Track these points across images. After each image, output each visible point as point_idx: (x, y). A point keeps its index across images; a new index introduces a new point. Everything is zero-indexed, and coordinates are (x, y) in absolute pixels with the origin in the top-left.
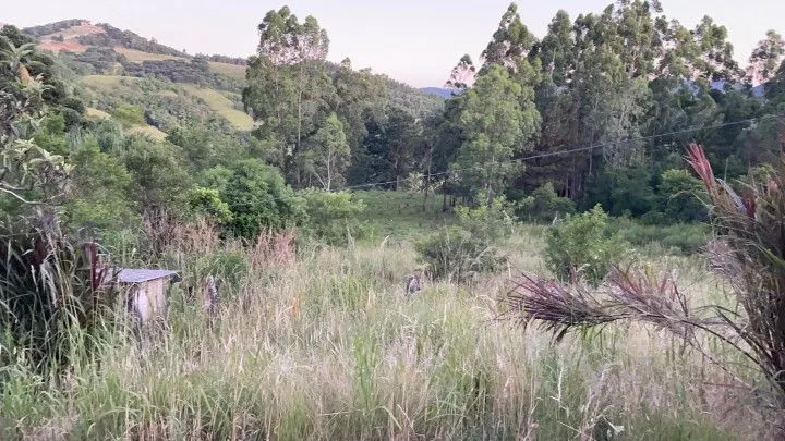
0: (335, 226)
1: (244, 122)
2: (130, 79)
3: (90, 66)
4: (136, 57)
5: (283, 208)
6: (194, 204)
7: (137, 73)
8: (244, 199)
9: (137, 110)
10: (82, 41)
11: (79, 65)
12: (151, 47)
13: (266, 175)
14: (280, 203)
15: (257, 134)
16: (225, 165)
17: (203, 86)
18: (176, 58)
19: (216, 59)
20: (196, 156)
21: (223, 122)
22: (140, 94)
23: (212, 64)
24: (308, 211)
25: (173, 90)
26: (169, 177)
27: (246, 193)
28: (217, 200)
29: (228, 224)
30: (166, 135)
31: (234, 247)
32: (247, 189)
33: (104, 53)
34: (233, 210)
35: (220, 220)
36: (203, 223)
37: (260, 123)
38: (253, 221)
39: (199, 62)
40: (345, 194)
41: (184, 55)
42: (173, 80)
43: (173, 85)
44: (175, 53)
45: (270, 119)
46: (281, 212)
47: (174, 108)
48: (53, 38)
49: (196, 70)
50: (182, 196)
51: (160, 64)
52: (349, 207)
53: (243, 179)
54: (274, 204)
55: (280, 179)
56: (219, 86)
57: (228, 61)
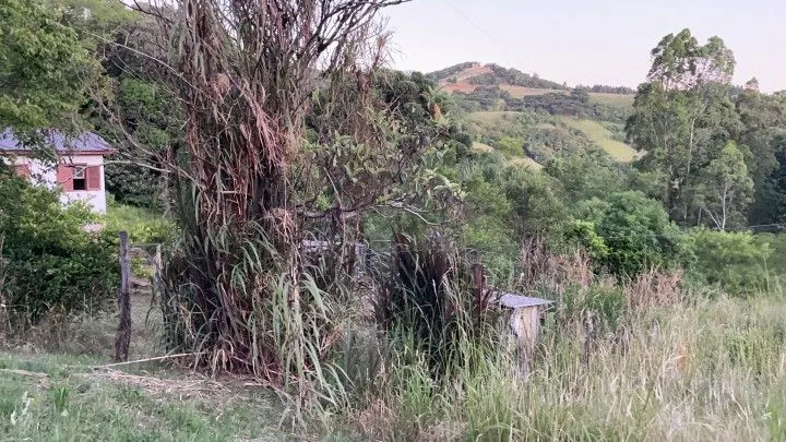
0: (732, 272)
1: (624, 153)
2: (511, 114)
3: (477, 103)
4: (518, 93)
5: (667, 246)
6: (568, 236)
7: (517, 108)
8: (622, 234)
9: (517, 142)
10: (472, 81)
11: (468, 103)
12: (534, 82)
13: (648, 210)
14: (663, 241)
15: (641, 165)
16: (601, 197)
17: (581, 117)
18: (556, 91)
19: (597, 89)
20: (573, 188)
21: (601, 154)
22: (519, 127)
23: (592, 94)
24: (697, 253)
25: (551, 122)
26: (545, 207)
27: (625, 228)
28: (592, 233)
29: (603, 259)
30: (542, 167)
31: (607, 284)
32: (625, 223)
33: (490, 91)
34: (610, 244)
35: (594, 254)
36: (577, 256)
37: (643, 153)
38: (631, 258)
39: (579, 95)
40: (745, 237)
41: (564, 88)
42: (552, 113)
43: (552, 118)
44: (555, 86)
45: (657, 150)
46: (664, 251)
47: (551, 140)
48: (449, 81)
49: (576, 102)
50: (558, 227)
51: (539, 98)
52: (750, 251)
53: (621, 213)
54: (655, 241)
55: (664, 215)
56: (598, 117)
57: (609, 90)
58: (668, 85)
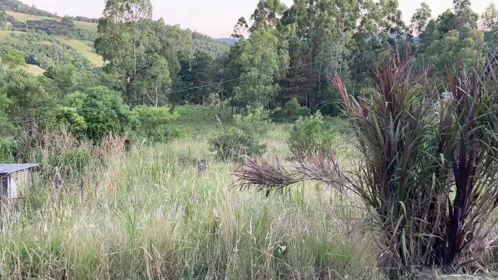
0: (160, 129)
1: (98, 61)
2: (18, 33)
4: (22, 18)
5: (123, 119)
6: (59, 118)
7: (23, 29)
8: (95, 114)
9: (22, 55)
12: (32, 11)
13: (110, 97)
14: (120, 115)
15: (106, 69)
16: (82, 90)
17: (70, 37)
18: (50, 19)
19: (79, 19)
20: (64, 85)
21: (85, 62)
22: (25, 43)
23: (76, 22)
24: (141, 120)
25: (49, 40)
26: (40, 100)
27: (97, 109)
28: (75, 115)
29: (84, 130)
30: (45, 71)
31: (85, 146)
32: (95, 106)
34: (88, 121)
35: (78, 128)
36: (64, 131)
37: (108, 62)
38: (101, 128)
39: (67, 22)
40: (165, 109)
41: (56, 16)
42: (49, 34)
43: (49, 37)
44: (49, 15)
45: (114, 60)
46: (121, 121)
47: (50, 52)
49: (64, 26)
50: (50, 112)
51: (39, 23)
52: (169, 117)
53: (93, 100)
54: (116, 116)
55: (120, 99)
56: (81, 37)
57: (87, 20)
58: (116, 19)
